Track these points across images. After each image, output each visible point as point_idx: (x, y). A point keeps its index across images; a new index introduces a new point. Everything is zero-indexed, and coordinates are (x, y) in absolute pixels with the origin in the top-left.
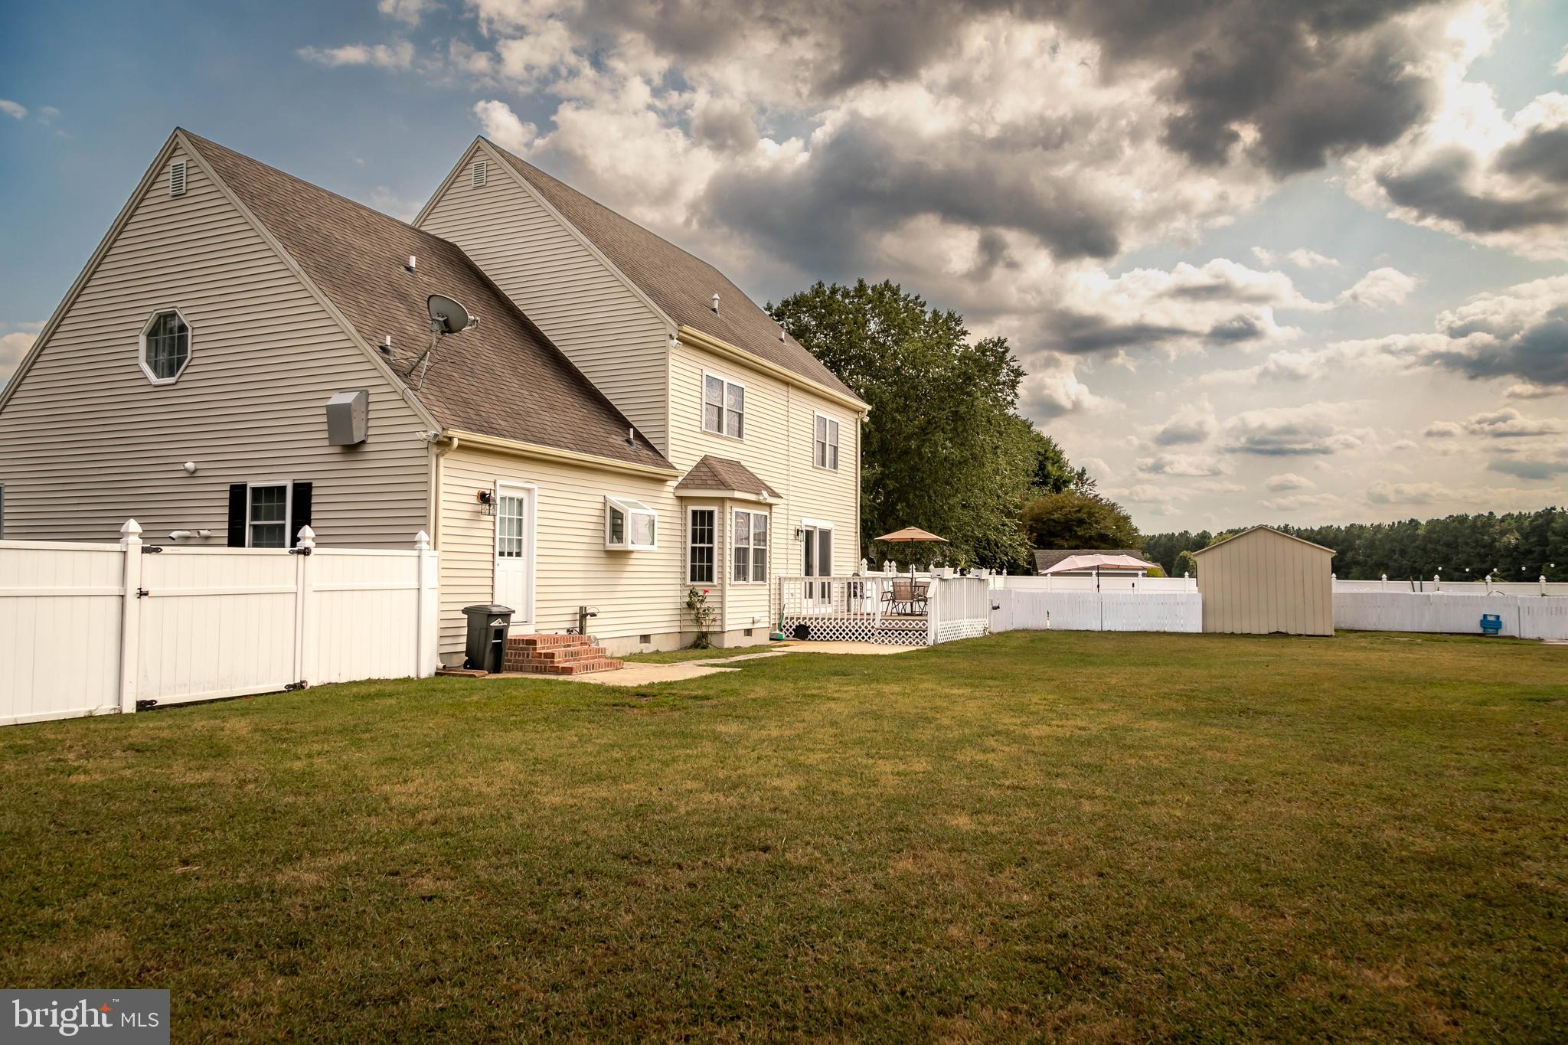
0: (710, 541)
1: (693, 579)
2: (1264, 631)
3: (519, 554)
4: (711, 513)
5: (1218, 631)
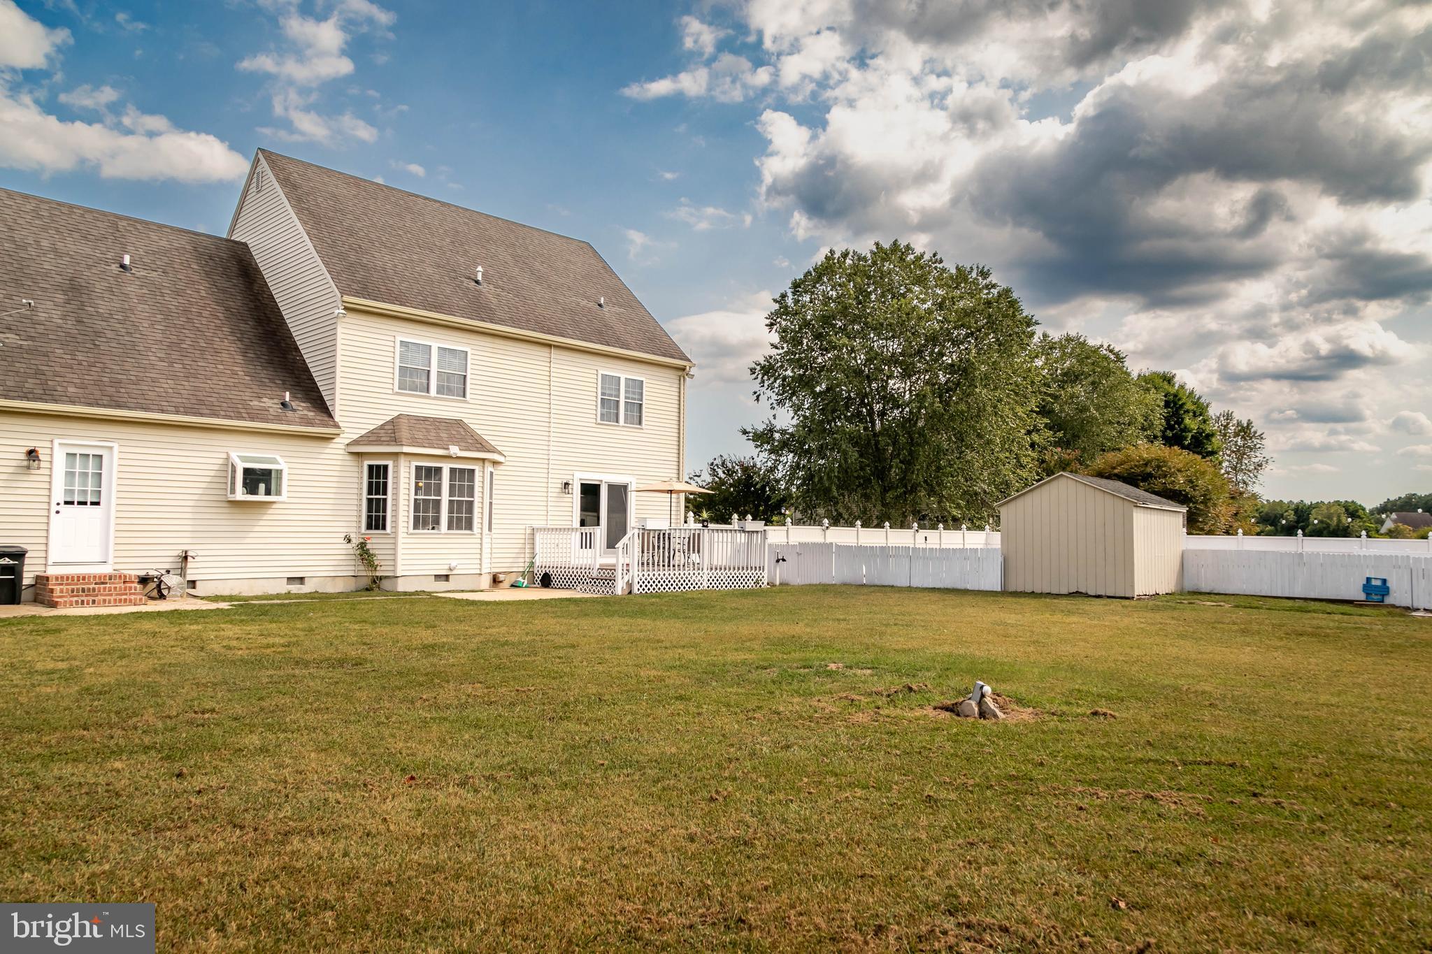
0: (385, 493)
1: (369, 527)
2: (1064, 591)
3: (98, 504)
4: (386, 467)
5: (1019, 590)
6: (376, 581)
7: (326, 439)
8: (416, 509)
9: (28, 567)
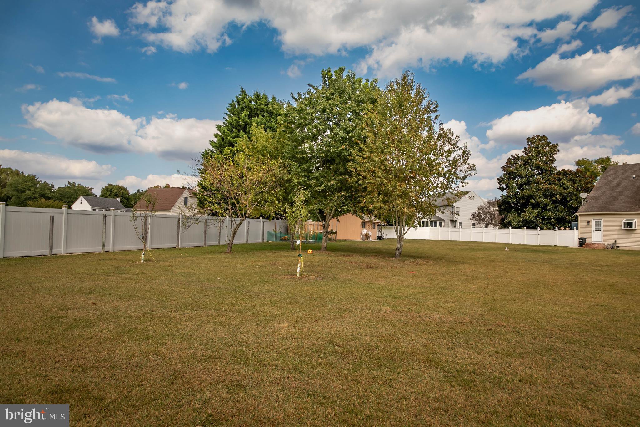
3: (600, 230)
9: (588, 242)
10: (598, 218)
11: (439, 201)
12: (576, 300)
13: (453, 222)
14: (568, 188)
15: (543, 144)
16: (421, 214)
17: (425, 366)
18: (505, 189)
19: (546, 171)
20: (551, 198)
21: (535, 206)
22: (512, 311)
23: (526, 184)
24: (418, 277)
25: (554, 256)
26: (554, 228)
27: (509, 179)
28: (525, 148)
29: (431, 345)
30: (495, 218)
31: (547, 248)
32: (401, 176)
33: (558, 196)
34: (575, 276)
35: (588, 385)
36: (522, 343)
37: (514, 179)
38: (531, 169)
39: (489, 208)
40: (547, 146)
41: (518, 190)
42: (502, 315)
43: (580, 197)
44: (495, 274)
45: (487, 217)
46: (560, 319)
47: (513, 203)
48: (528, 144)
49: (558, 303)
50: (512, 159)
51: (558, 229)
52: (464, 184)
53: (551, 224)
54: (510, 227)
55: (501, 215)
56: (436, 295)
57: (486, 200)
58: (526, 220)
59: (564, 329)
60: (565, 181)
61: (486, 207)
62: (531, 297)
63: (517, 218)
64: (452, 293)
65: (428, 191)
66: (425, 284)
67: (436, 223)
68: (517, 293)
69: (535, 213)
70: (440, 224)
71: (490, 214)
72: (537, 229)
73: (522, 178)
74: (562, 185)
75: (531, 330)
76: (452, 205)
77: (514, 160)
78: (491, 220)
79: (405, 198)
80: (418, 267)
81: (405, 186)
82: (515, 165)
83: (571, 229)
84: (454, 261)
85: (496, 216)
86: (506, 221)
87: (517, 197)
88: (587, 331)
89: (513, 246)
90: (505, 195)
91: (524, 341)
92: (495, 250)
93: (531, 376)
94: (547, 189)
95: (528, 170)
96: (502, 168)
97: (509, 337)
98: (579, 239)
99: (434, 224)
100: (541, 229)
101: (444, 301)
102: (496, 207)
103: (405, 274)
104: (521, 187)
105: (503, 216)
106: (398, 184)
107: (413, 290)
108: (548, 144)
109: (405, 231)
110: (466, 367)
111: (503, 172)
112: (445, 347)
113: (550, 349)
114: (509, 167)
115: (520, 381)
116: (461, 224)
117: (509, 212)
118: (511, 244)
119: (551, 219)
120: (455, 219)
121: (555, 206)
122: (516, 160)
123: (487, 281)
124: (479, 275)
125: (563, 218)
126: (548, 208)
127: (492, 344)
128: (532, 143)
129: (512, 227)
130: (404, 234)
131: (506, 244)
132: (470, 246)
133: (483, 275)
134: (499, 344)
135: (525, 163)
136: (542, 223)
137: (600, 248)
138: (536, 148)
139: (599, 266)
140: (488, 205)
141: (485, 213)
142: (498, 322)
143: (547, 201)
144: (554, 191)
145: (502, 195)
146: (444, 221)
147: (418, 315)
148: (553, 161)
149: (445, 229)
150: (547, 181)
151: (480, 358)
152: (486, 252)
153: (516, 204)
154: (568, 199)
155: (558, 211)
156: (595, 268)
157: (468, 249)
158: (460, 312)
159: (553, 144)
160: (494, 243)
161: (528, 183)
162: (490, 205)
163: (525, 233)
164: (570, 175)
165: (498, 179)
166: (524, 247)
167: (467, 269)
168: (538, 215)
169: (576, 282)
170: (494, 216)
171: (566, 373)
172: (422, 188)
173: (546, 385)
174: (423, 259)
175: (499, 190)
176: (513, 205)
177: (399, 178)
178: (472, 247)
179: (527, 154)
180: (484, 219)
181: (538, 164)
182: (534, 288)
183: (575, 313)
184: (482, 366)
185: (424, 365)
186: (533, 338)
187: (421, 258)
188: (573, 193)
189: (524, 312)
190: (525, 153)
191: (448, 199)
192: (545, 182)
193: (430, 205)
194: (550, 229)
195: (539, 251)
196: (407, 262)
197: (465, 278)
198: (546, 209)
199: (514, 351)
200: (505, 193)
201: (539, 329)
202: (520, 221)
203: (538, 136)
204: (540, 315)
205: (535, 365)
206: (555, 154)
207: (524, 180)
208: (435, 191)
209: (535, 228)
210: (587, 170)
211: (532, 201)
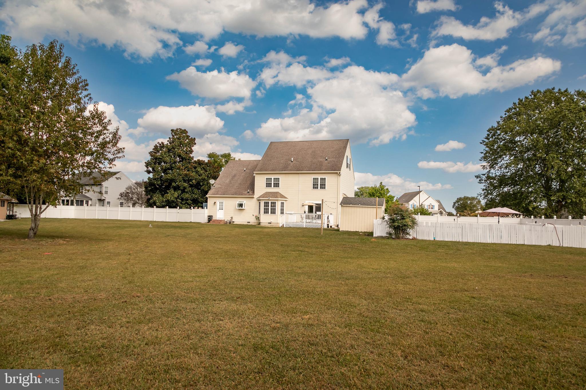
3: (223, 209)
6: (260, 223)
7: (253, 198)
8: (264, 210)
9: (214, 218)
10: (221, 200)
11: (84, 180)
12: (201, 266)
13: (101, 201)
14: (202, 175)
15: (184, 137)
16: (63, 192)
17: (48, 353)
18: (152, 172)
19: (186, 159)
20: (189, 182)
21: (176, 189)
22: (147, 282)
23: (169, 169)
24: (55, 258)
25: (189, 231)
26: (190, 208)
27: (155, 163)
28: (170, 138)
29: (59, 328)
30: (142, 198)
31: (184, 224)
32: (40, 150)
33: (194, 181)
34: (202, 246)
35: (200, 335)
36: (153, 309)
37: (159, 164)
38: (174, 157)
39: (137, 189)
40: (187, 139)
41: (163, 174)
42: (139, 286)
43: (209, 183)
44: (137, 249)
45: (135, 197)
46: (186, 284)
47: (158, 185)
48: (172, 135)
49: (186, 270)
50: (158, 146)
51: (193, 208)
52: (111, 166)
53: (188, 204)
54: (155, 207)
55: (147, 195)
56: (73, 274)
57: (134, 182)
58: (168, 200)
59: (188, 291)
60: (199, 169)
61: (134, 187)
62: (166, 267)
63: (161, 198)
64: (91, 271)
65: (72, 169)
66: (62, 265)
67: (82, 202)
68: (155, 265)
69: (176, 194)
70: (87, 203)
71: (138, 194)
72: (177, 208)
73: (167, 163)
74: (197, 172)
75: (161, 296)
76: (101, 185)
77: (160, 147)
78: (138, 199)
79: (43, 174)
80: (57, 247)
81: (44, 161)
82: (160, 152)
83: (202, 208)
84: (99, 239)
85: (143, 196)
86: (151, 201)
87: (161, 180)
88: (205, 290)
89: (157, 223)
90: (151, 177)
91: (155, 308)
92: (140, 227)
93: (157, 337)
94: (186, 175)
95: (171, 157)
96: (149, 153)
97: (142, 306)
98: (208, 216)
99: (80, 203)
100: (180, 208)
101: (81, 280)
102: (144, 188)
103: (39, 256)
104: (165, 171)
105: (149, 196)
106: (36, 158)
107: (46, 273)
108: (188, 137)
109: (42, 210)
110: (95, 343)
111: (150, 157)
112: (75, 328)
113: (175, 310)
114: (156, 153)
115: (146, 344)
116: (109, 203)
117: (155, 193)
118: (155, 222)
119: (188, 200)
120: (103, 198)
121: (192, 189)
122: (162, 147)
123: (129, 256)
124: (122, 251)
125: (197, 199)
126: (186, 190)
127: (125, 316)
128: (176, 134)
129: (156, 206)
130: (41, 213)
131: (151, 222)
132: (116, 224)
133: (125, 251)
134: (132, 314)
135: (169, 151)
136: (181, 203)
137: (222, 223)
138: (178, 139)
139: (219, 237)
140: (136, 186)
141: (133, 193)
142: (133, 294)
143: (186, 185)
144: (191, 177)
145: (149, 177)
146: (91, 200)
147: (48, 298)
148: (191, 151)
149: (93, 208)
150: (186, 168)
151: (111, 330)
152: (131, 229)
153: (160, 187)
154: (201, 184)
155: (194, 193)
156: (217, 239)
157: (114, 227)
158: (97, 289)
159: (192, 138)
160: (140, 221)
161: (171, 168)
162: (137, 186)
163: (167, 212)
164: (203, 164)
165: (145, 163)
166: (165, 224)
167: (110, 246)
168: (178, 196)
169: (202, 251)
170: (141, 196)
171: (185, 328)
172: (64, 165)
173: (168, 343)
174: (63, 239)
175: (146, 173)
176: (158, 187)
177: (37, 151)
178: (119, 225)
179: (171, 143)
180: (132, 198)
181: (180, 153)
182: (170, 259)
183: (198, 277)
184: (112, 338)
185: (47, 351)
186: (162, 303)
187: (60, 238)
188: (204, 179)
189: (158, 281)
190: (170, 142)
191: (94, 178)
192: (185, 169)
193: (73, 183)
194: (187, 208)
195: (177, 227)
196: (44, 243)
197: (108, 255)
198: (185, 192)
199: (144, 318)
200: (151, 175)
201: (169, 294)
202: (163, 201)
203: (181, 129)
204: (171, 282)
205: (161, 327)
206: (193, 146)
207: (168, 166)
208: (81, 169)
209: (175, 207)
210: (215, 162)
211: (174, 184)
